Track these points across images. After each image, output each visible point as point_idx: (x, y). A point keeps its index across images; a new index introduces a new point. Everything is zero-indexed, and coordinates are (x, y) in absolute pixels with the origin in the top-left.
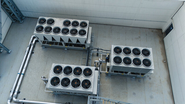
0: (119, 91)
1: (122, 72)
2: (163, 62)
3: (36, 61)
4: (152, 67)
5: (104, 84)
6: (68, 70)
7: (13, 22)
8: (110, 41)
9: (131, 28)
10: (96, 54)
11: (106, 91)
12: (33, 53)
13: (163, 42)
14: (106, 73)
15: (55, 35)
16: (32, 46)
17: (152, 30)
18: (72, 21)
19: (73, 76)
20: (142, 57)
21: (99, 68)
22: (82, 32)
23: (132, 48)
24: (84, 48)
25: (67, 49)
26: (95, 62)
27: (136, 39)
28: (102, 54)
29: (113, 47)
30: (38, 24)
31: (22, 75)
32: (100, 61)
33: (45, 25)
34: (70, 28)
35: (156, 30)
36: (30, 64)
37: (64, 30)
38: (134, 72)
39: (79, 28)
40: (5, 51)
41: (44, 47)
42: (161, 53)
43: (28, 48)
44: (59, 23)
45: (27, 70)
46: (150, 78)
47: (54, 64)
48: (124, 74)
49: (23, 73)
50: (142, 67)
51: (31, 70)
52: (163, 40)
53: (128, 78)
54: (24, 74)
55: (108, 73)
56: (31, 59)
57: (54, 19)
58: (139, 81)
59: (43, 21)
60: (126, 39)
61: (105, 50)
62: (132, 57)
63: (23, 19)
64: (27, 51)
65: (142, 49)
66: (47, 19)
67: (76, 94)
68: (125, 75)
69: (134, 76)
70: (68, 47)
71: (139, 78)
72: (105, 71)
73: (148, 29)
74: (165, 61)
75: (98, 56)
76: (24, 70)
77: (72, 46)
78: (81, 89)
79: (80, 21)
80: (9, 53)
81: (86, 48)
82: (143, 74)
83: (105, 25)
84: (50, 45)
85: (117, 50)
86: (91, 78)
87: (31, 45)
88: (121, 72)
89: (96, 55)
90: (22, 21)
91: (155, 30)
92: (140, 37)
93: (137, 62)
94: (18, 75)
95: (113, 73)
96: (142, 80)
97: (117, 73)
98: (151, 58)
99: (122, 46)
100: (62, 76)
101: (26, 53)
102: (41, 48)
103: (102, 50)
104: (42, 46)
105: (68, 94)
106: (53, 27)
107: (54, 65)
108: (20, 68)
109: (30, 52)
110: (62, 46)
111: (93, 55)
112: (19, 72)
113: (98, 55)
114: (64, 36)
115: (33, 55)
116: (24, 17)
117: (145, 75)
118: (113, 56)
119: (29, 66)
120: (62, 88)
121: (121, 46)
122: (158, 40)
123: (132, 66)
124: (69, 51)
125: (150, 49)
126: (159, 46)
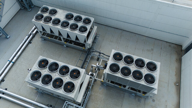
0: (112, 106)
1: (120, 85)
2: (175, 84)
3: (30, 52)
4: (155, 86)
5: (96, 94)
6: (54, 67)
7: (22, 8)
8: (116, 48)
9: (145, 38)
10: (96, 57)
11: (96, 102)
12: (31, 43)
13: (180, 61)
14: (101, 81)
15: (53, 26)
16: (31, 36)
17: (170, 44)
18: (75, 15)
19: (57, 74)
20: (145, 71)
21: (95, 74)
22: (83, 29)
23: (135, 58)
24: (84, 48)
25: (66, 46)
26: (92, 67)
27: (148, 50)
28: (102, 59)
29: (113, 52)
30: (39, 12)
31: (11, 63)
32: (97, 66)
33: (46, 15)
34: (71, 22)
35: (175, 46)
36: (23, 54)
37: (64, 22)
38: (134, 88)
39: (80, 24)
40: (4, 36)
41: (43, 39)
42: (174, 73)
43: (27, 37)
44: (61, 15)
45: (19, 60)
46: (153, 99)
47: (41, 56)
48: (122, 87)
49: (13, 61)
50: (143, 82)
51: (23, 60)
52: (181, 59)
53: (126, 94)
54: (14, 63)
55: (103, 82)
56: (26, 49)
57: (58, 10)
58: (139, 101)
59: (45, 10)
60: (135, 49)
61: (107, 56)
62: (133, 68)
63: (32, 8)
64: (25, 39)
65: (148, 62)
66: (50, 8)
67: (60, 97)
68: (123, 89)
69: (133, 93)
70: (67, 43)
71: (140, 97)
72: (101, 79)
73: (165, 43)
74: (177, 84)
75: (98, 61)
76: (15, 58)
77: (72, 44)
78: (61, 91)
79: (83, 17)
80: (8, 38)
81: (86, 49)
82: (145, 93)
83: (116, 29)
84: (49, 38)
85: (117, 57)
86: (77, 81)
87: (30, 34)
88: (118, 83)
89: (97, 59)
90: (30, 9)
91: (173, 45)
92: (152, 50)
93: (137, 75)
94: (8, 62)
95: (109, 83)
96: (142, 100)
97: (113, 84)
98: (156, 74)
99: (125, 53)
100: (45, 72)
101: (23, 42)
102: (40, 39)
103: (104, 54)
104: (42, 37)
105: (51, 95)
106: (53, 18)
107: (41, 58)
108: (12, 56)
109: (27, 41)
110: (62, 42)
111: (92, 58)
112: (10, 60)
113: (98, 59)
114: (62, 29)
115: (30, 45)
116: (33, 6)
117: (147, 95)
118: (111, 62)
119: (22, 56)
120: (40, 85)
121: (123, 53)
122: (174, 57)
123: (130, 78)
124: (68, 49)
125: (158, 64)
126: (175, 65)
